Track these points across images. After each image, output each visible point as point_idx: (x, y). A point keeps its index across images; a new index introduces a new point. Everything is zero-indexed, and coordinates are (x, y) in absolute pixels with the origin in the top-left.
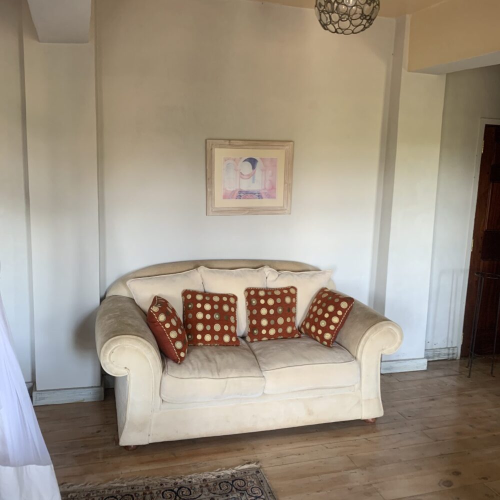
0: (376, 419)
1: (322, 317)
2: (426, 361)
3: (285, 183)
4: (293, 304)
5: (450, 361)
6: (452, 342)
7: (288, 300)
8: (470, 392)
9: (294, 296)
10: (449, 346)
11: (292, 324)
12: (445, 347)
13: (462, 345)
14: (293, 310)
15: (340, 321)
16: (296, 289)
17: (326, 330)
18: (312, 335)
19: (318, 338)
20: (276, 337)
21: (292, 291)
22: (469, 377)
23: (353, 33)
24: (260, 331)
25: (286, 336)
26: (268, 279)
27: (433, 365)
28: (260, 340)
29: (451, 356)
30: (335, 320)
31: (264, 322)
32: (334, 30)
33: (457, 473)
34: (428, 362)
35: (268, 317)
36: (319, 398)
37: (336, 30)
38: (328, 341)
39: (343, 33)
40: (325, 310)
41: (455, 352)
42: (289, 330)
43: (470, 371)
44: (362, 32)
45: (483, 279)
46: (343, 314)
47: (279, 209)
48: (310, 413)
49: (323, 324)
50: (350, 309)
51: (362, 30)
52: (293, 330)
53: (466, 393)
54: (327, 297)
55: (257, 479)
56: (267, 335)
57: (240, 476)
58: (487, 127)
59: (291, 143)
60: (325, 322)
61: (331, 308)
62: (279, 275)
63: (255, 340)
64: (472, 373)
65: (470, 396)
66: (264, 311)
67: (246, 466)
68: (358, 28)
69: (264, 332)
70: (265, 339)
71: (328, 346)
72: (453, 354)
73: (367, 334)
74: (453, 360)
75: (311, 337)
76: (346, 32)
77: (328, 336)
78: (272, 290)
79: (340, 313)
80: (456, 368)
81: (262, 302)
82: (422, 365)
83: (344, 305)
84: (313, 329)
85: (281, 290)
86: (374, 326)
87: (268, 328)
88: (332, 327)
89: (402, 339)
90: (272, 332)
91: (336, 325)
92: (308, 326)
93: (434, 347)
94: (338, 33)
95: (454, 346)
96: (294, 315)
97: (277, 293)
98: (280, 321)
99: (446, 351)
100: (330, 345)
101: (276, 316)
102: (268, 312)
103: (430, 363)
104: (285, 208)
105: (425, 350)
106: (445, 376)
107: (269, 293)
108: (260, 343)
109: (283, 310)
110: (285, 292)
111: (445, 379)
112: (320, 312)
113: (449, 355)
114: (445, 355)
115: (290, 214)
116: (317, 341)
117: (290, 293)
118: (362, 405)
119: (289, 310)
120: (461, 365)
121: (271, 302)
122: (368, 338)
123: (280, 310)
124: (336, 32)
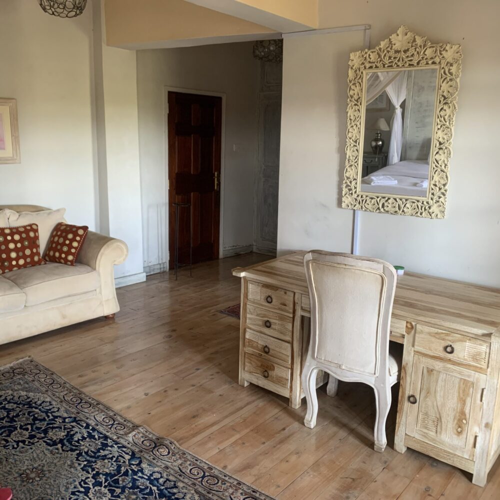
0: (114, 314)
1: (64, 244)
2: (145, 274)
3: (12, 136)
4: (37, 238)
5: (162, 273)
6: (162, 259)
7: (32, 234)
8: (177, 289)
9: (36, 231)
10: (160, 262)
11: (38, 254)
12: (157, 263)
13: (170, 261)
14: (37, 242)
15: (79, 245)
16: (37, 226)
17: (68, 253)
18: (57, 260)
19: (62, 261)
20: (25, 266)
21: (34, 227)
22: (176, 280)
23: (67, 16)
24: (10, 263)
25: (34, 264)
26: (10, 219)
27: (149, 277)
28: (11, 270)
29: (162, 270)
30: (75, 244)
31: (13, 255)
32: (51, 13)
33: (174, 331)
34: (147, 276)
35: (16, 250)
36: (69, 304)
37: (53, 13)
38: (71, 261)
39: (59, 15)
40: (66, 238)
41: (165, 266)
42: (36, 259)
43: (177, 277)
44: (74, 18)
45: (179, 207)
46: (81, 239)
47: (10, 159)
48: (64, 317)
49: (65, 249)
50: (86, 235)
51: (74, 16)
52: (39, 259)
53: (175, 289)
54: (65, 229)
55: (33, 365)
56: (18, 266)
57: (17, 367)
58: (169, 92)
59: (14, 100)
60: (67, 247)
61: (70, 236)
62: (19, 216)
63: (6, 271)
64: (178, 278)
65: (178, 290)
66: (12, 246)
67: (21, 360)
68: (70, 13)
69: (14, 263)
70: (15, 269)
71: (72, 265)
72: (164, 268)
73: (102, 251)
74: (164, 272)
75: (56, 262)
76: (61, 15)
77: (70, 258)
78: (17, 228)
79: (78, 238)
80: (167, 277)
81: (9, 238)
82: (142, 278)
83: (81, 232)
84: (57, 254)
85: (25, 227)
86: (107, 244)
87: (17, 259)
88: (73, 251)
89: (127, 251)
90: (21, 262)
91: (76, 248)
92: (52, 253)
93: (150, 264)
94: (54, 15)
95: (164, 262)
96: (38, 246)
97: (22, 230)
98: (28, 252)
99: (158, 267)
100: (72, 263)
101: (23, 248)
102: (16, 246)
103: (148, 277)
104: (15, 158)
105: (144, 267)
106: (159, 282)
107: (14, 230)
108: (11, 272)
109: (29, 243)
110: (28, 228)
111: (160, 284)
112: (61, 240)
113: (161, 269)
114: (158, 269)
115: (20, 163)
116: (61, 263)
117: (32, 228)
118: (103, 305)
119: (34, 243)
120: (170, 274)
121: (17, 237)
122: (103, 254)
123: (26, 243)
124: (53, 14)
